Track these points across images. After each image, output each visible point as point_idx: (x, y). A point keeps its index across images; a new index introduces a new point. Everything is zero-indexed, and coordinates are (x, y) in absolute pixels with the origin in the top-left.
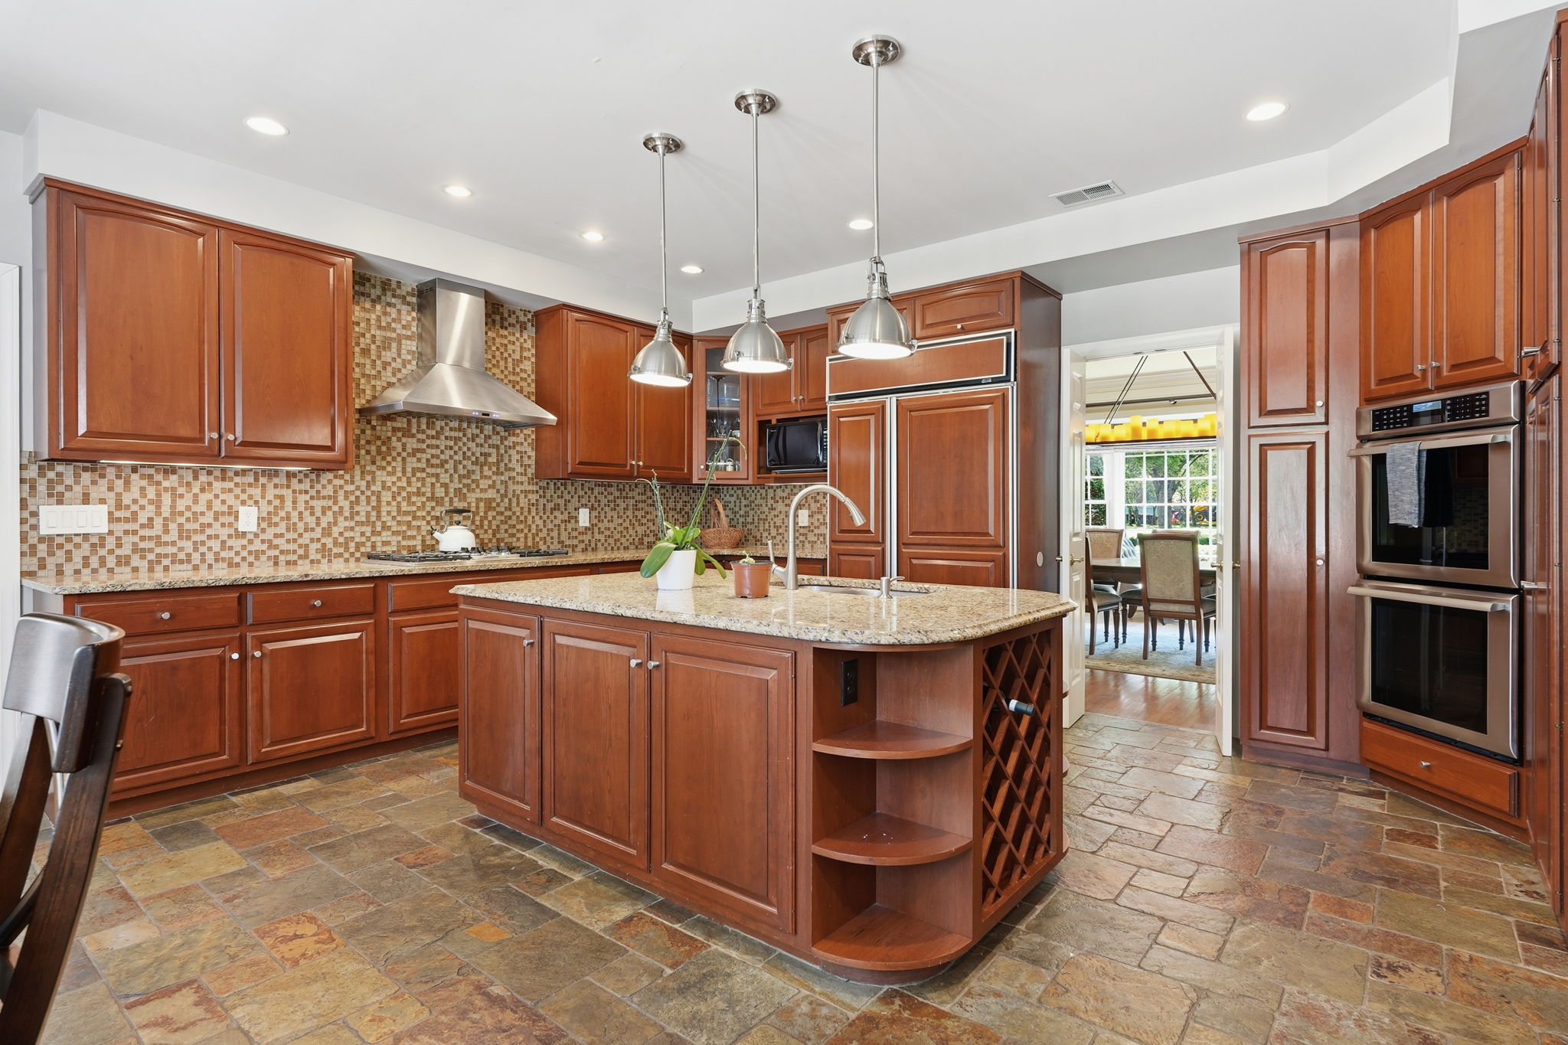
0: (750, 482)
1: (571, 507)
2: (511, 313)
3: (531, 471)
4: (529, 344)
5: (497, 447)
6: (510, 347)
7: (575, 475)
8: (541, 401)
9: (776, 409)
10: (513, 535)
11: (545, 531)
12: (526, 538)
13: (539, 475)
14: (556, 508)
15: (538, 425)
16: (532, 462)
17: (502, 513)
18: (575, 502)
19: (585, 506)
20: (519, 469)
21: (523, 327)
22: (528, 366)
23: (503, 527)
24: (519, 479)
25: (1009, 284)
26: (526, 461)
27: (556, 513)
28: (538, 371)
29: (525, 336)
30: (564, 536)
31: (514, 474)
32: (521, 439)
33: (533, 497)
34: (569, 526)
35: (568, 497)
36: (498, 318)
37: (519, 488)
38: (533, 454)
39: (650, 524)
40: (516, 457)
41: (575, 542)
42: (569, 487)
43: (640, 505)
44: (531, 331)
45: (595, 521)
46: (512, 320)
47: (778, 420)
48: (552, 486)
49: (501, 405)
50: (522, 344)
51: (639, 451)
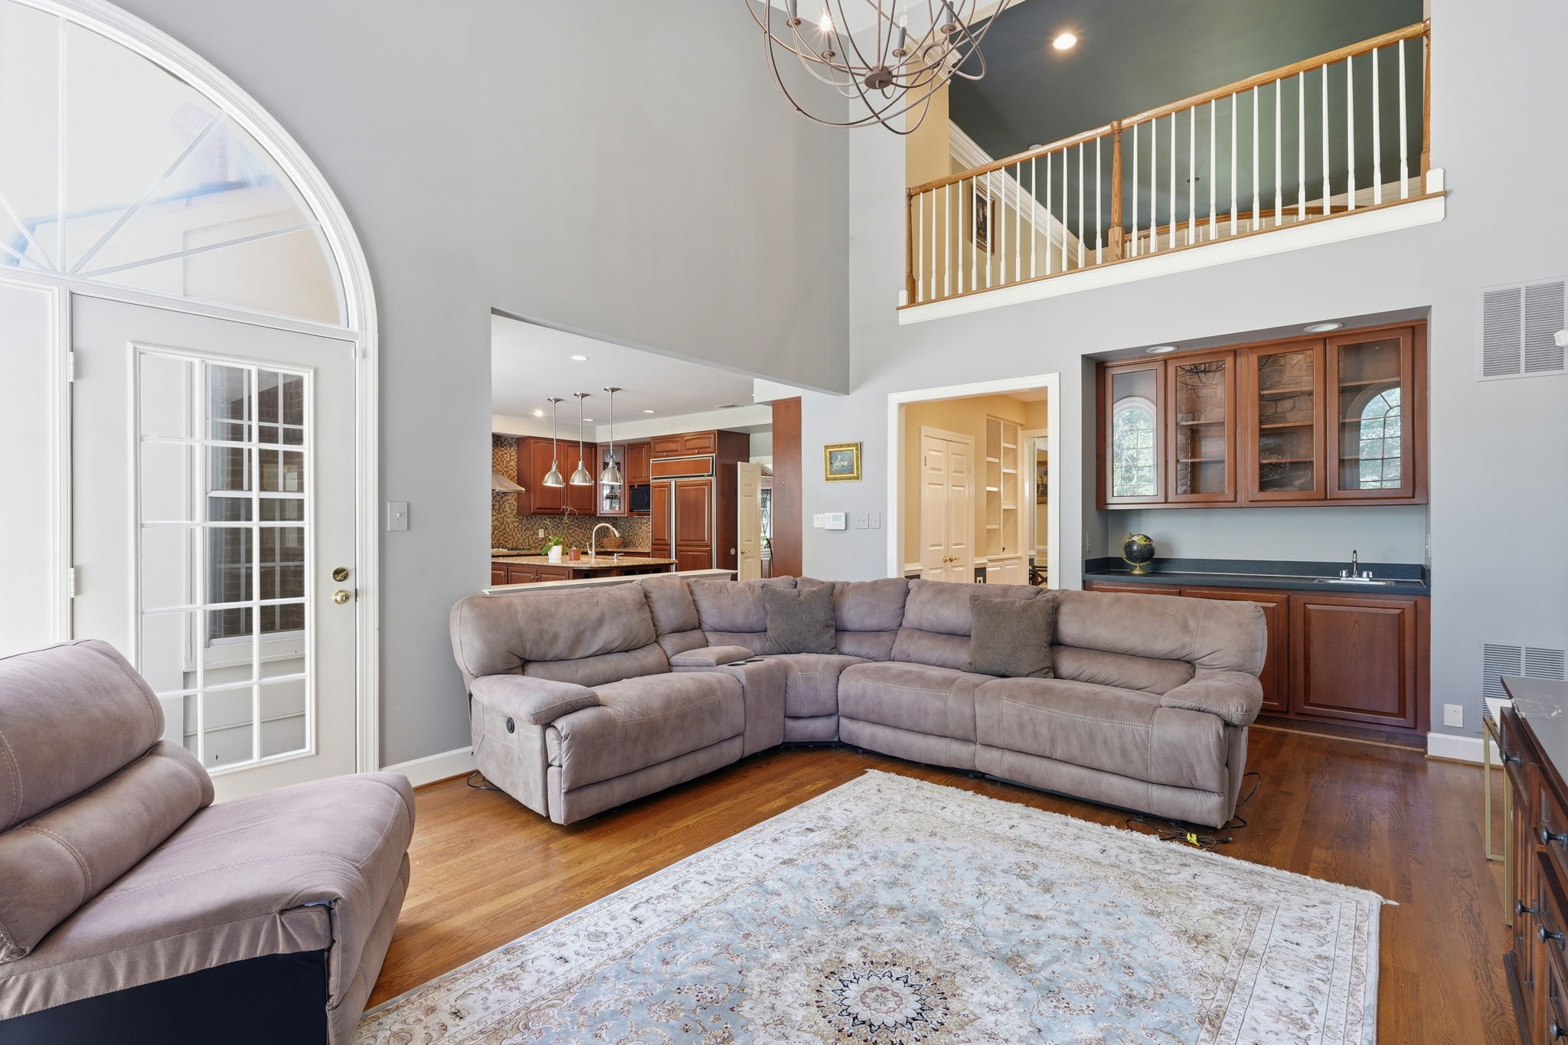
0: (626, 515)
1: (534, 528)
2: (505, 439)
3: (515, 512)
4: (513, 454)
5: (499, 501)
6: (505, 455)
7: (535, 514)
8: (519, 483)
9: (637, 480)
10: (505, 542)
11: (522, 540)
12: (512, 542)
13: (519, 514)
14: (528, 528)
15: (519, 493)
16: (515, 507)
17: (501, 532)
18: (537, 526)
19: (542, 528)
20: (509, 511)
21: (511, 446)
22: (513, 463)
23: (502, 538)
24: (509, 515)
25: (713, 436)
26: (513, 507)
27: (528, 532)
28: (518, 465)
29: (512, 449)
30: (531, 543)
31: (506, 513)
32: (509, 497)
33: (516, 524)
34: (534, 537)
35: (533, 523)
36: (499, 443)
37: (509, 520)
38: (516, 504)
39: (577, 536)
40: (507, 506)
41: (537, 545)
42: (534, 519)
43: (571, 527)
44: (515, 447)
45: (547, 535)
46: (506, 443)
47: (638, 486)
48: (525, 518)
49: (501, 485)
50: (511, 455)
51: (567, 501)
